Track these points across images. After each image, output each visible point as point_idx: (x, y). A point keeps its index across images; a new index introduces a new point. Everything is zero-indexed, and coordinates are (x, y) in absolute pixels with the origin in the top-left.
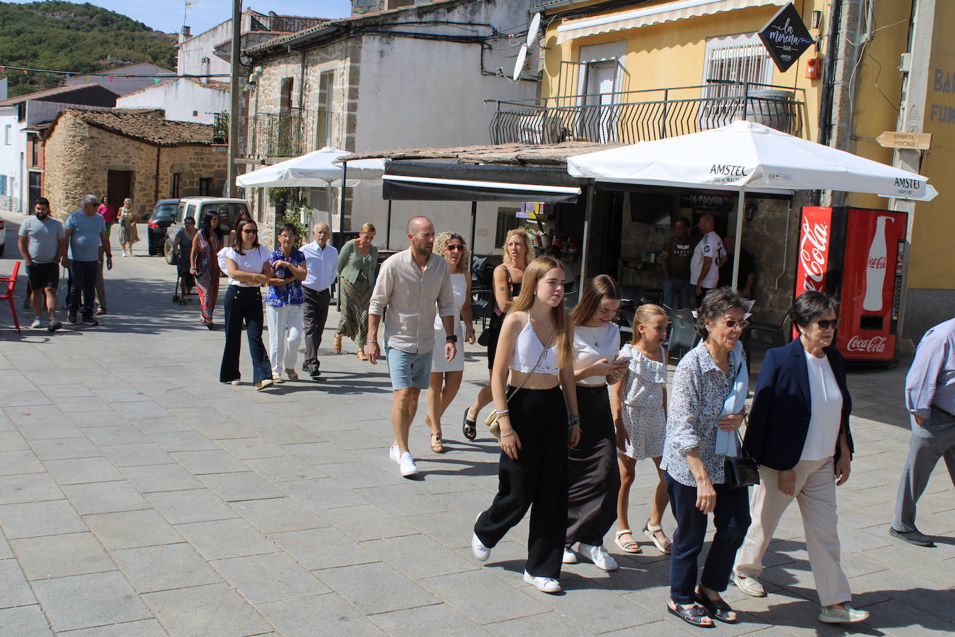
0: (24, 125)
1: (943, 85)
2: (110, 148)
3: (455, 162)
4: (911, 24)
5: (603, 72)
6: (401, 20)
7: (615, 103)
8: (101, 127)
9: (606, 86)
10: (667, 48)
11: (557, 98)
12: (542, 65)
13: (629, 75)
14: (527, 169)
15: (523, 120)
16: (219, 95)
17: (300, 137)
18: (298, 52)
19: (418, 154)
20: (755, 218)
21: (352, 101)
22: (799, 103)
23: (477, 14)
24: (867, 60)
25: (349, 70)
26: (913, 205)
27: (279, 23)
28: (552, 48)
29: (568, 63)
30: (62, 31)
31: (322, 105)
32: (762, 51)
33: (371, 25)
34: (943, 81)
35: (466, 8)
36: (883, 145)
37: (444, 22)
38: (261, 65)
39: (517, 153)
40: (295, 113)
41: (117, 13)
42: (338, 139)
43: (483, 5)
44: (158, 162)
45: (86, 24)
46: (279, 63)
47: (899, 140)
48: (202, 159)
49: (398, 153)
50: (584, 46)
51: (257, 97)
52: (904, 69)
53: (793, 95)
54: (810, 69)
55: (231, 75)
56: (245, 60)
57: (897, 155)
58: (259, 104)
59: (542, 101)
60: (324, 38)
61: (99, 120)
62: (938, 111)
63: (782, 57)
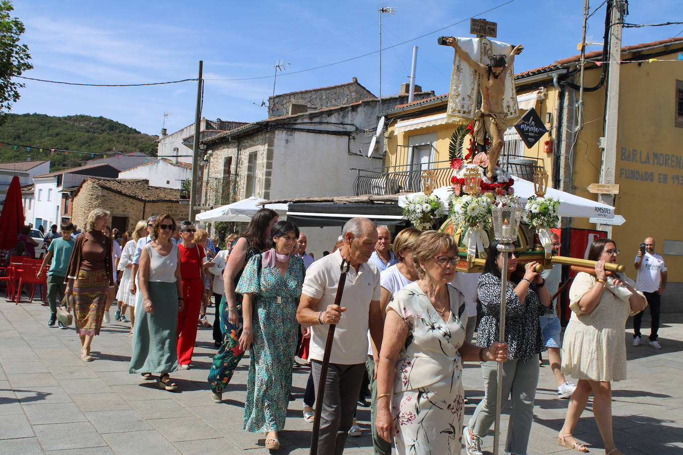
0: (61, 188)
1: (627, 157)
2: (114, 202)
3: (332, 203)
4: (605, 120)
5: (423, 152)
6: (299, 121)
7: (430, 168)
8: (109, 189)
9: (424, 159)
11: (395, 167)
12: (386, 148)
13: (439, 153)
14: (375, 206)
15: (375, 181)
16: (183, 171)
17: (235, 193)
18: (235, 141)
19: (311, 199)
21: (268, 170)
22: (540, 167)
23: (346, 118)
24: (580, 141)
25: (266, 151)
26: (611, 228)
27: (223, 125)
28: (392, 138)
29: (401, 146)
30: (85, 133)
31: (250, 173)
32: (517, 137)
33: (281, 124)
34: (626, 154)
35: (339, 114)
36: (591, 192)
37: (325, 123)
38: (212, 149)
39: (369, 198)
40: (232, 177)
41: (119, 122)
42: (259, 193)
44: (144, 212)
45: (100, 129)
46: (223, 148)
47: (600, 188)
48: (172, 210)
49: (297, 200)
50: (411, 136)
51: (209, 169)
52: (602, 146)
53: (536, 162)
54: (546, 147)
55: (193, 155)
56: (202, 147)
57: (600, 197)
58: (210, 173)
59: (386, 169)
60: (252, 132)
61: (108, 185)
62: (624, 172)
63: (529, 139)
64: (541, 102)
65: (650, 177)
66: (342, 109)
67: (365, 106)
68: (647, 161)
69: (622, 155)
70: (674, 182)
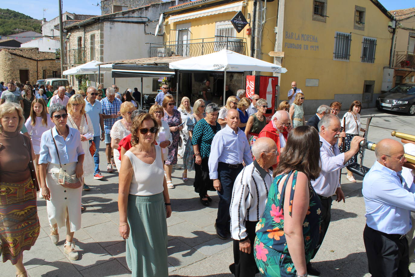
2: (19, 62)
3: (135, 65)
4: (277, 18)
5: (184, 33)
6: (117, 16)
7: (188, 43)
8: (15, 55)
9: (185, 38)
10: (203, 25)
11: (170, 42)
12: (164, 31)
13: (192, 34)
14: (158, 66)
15: (159, 49)
16: (58, 42)
17: (85, 57)
18: (82, 28)
19: (123, 62)
20: (233, 79)
21: (102, 44)
22: (245, 43)
23: (143, 14)
24: (265, 29)
25: (100, 34)
26: (280, 74)
27: (77, 17)
28: (167, 25)
29: (172, 30)
31: (92, 46)
32: (232, 26)
33: (107, 19)
34: (288, 35)
35: (139, 12)
36: (270, 56)
37: (131, 17)
38: (70, 32)
39: (155, 61)
40: (83, 48)
41: (19, 12)
42: (97, 57)
43: (144, 11)
44: (37, 66)
45: (8, 16)
46: (77, 32)
47: (275, 54)
48: (53, 65)
49: (117, 62)
50: (177, 25)
51: (70, 43)
52: (276, 32)
53: (243, 40)
54: (247, 32)
55: (60, 36)
56: (65, 31)
57: (275, 58)
58: (70, 46)
59: (165, 43)
60: (91, 23)
61: (15, 52)
62: (287, 44)
63: (238, 28)
64: (245, 8)
65: (299, 47)
66: (140, 9)
67: (152, 7)
68: (298, 39)
69: (286, 36)
70: (311, 49)
